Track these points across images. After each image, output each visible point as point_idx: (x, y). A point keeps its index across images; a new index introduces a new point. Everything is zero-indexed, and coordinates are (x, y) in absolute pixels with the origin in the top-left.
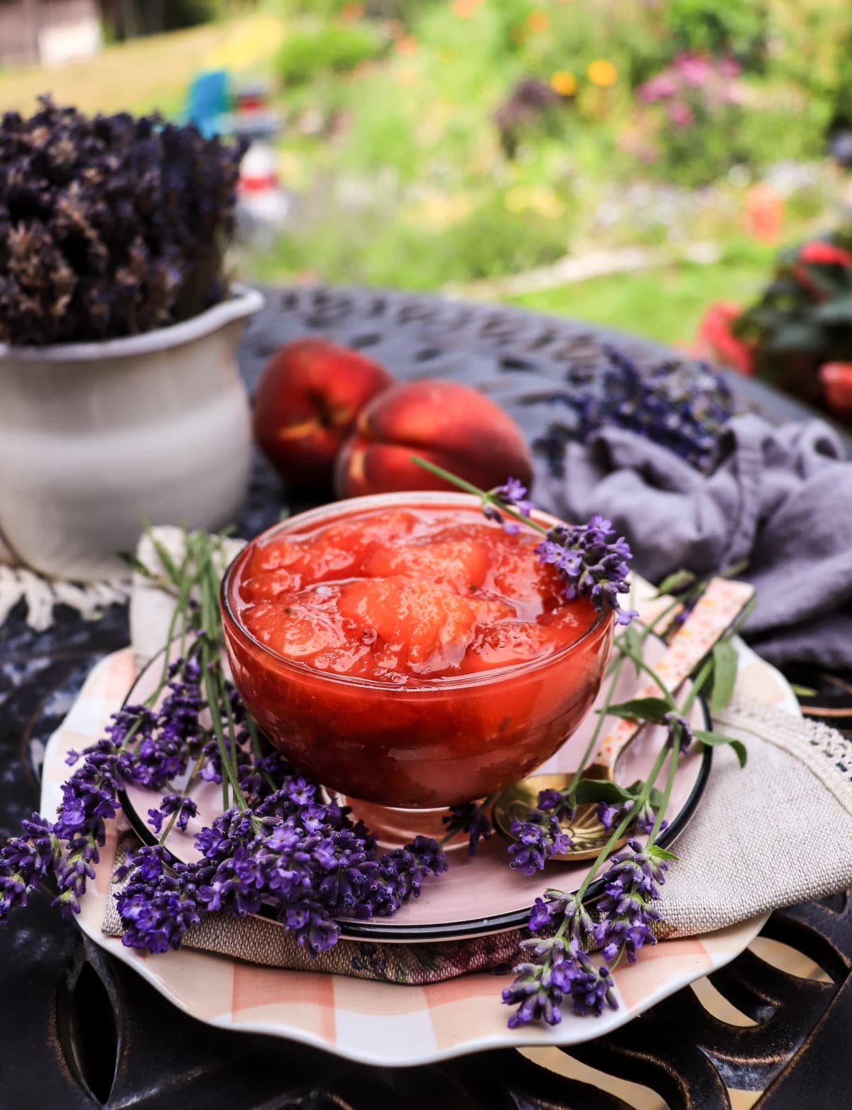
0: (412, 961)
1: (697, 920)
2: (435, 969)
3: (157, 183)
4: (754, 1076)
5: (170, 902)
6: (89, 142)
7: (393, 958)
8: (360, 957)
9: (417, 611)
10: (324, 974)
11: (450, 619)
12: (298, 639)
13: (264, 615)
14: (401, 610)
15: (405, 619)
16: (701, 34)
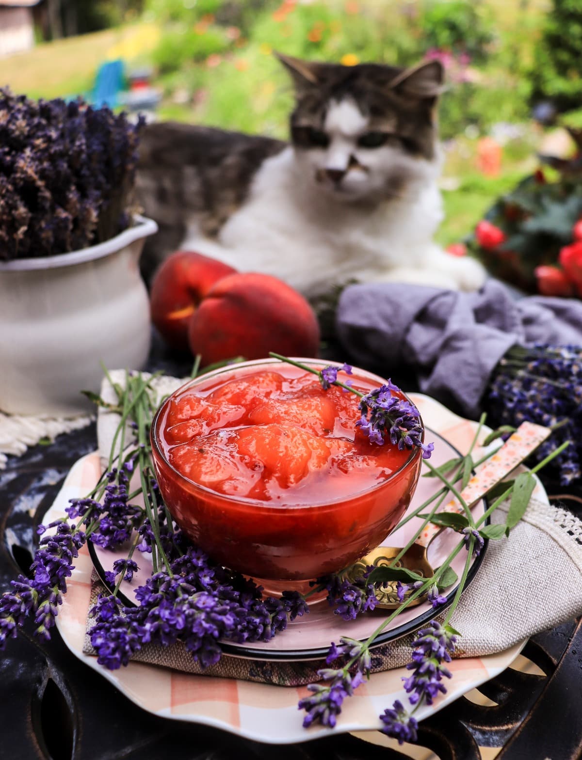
0: (290, 671)
2: (305, 676)
3: (84, 147)
4: (496, 737)
5: (120, 637)
6: (36, 120)
7: (277, 669)
8: (255, 668)
9: (292, 450)
10: (232, 679)
11: (314, 455)
12: (211, 471)
13: (185, 454)
14: (281, 450)
15: (284, 455)
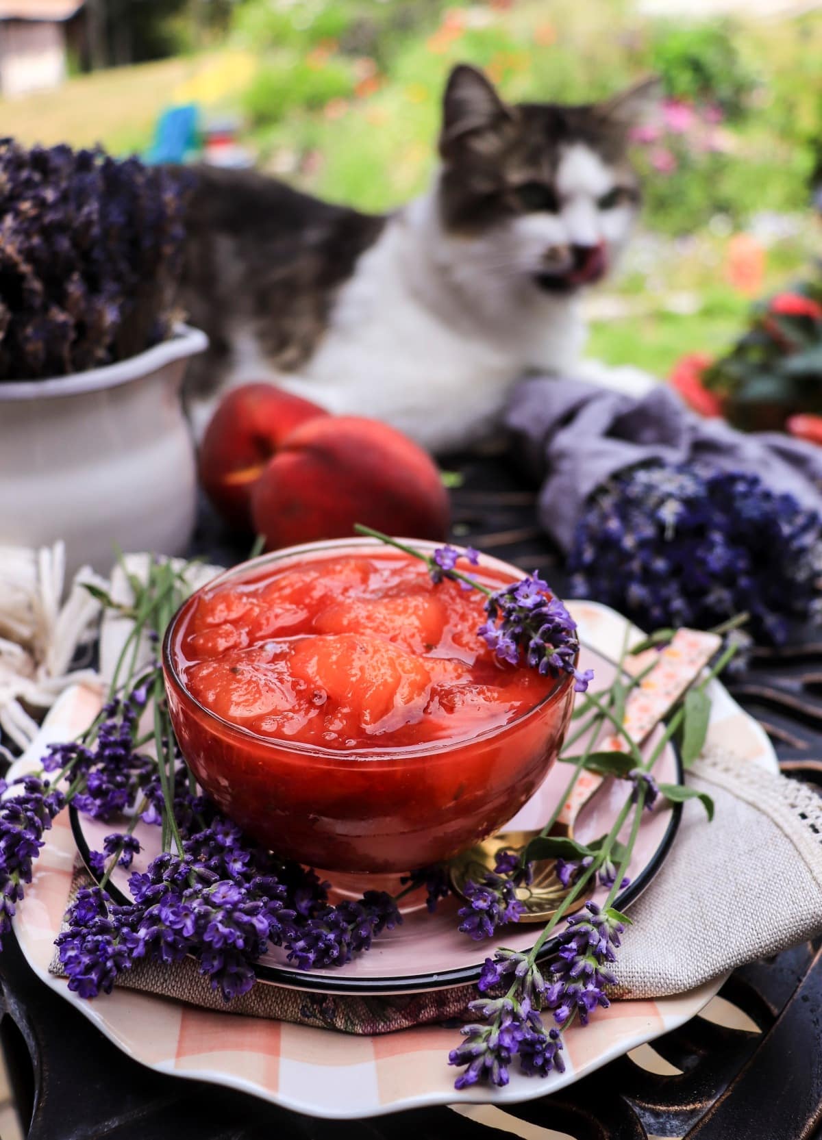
0: (362, 1010)
1: (652, 984)
2: (385, 1020)
3: (95, 217)
4: (675, 1122)
5: (100, 948)
6: (24, 174)
7: (343, 1007)
8: (309, 1005)
9: (370, 674)
10: (274, 1021)
11: (403, 681)
12: (246, 701)
13: (210, 674)
14: (353, 672)
15: (357, 681)
16: (684, 80)
